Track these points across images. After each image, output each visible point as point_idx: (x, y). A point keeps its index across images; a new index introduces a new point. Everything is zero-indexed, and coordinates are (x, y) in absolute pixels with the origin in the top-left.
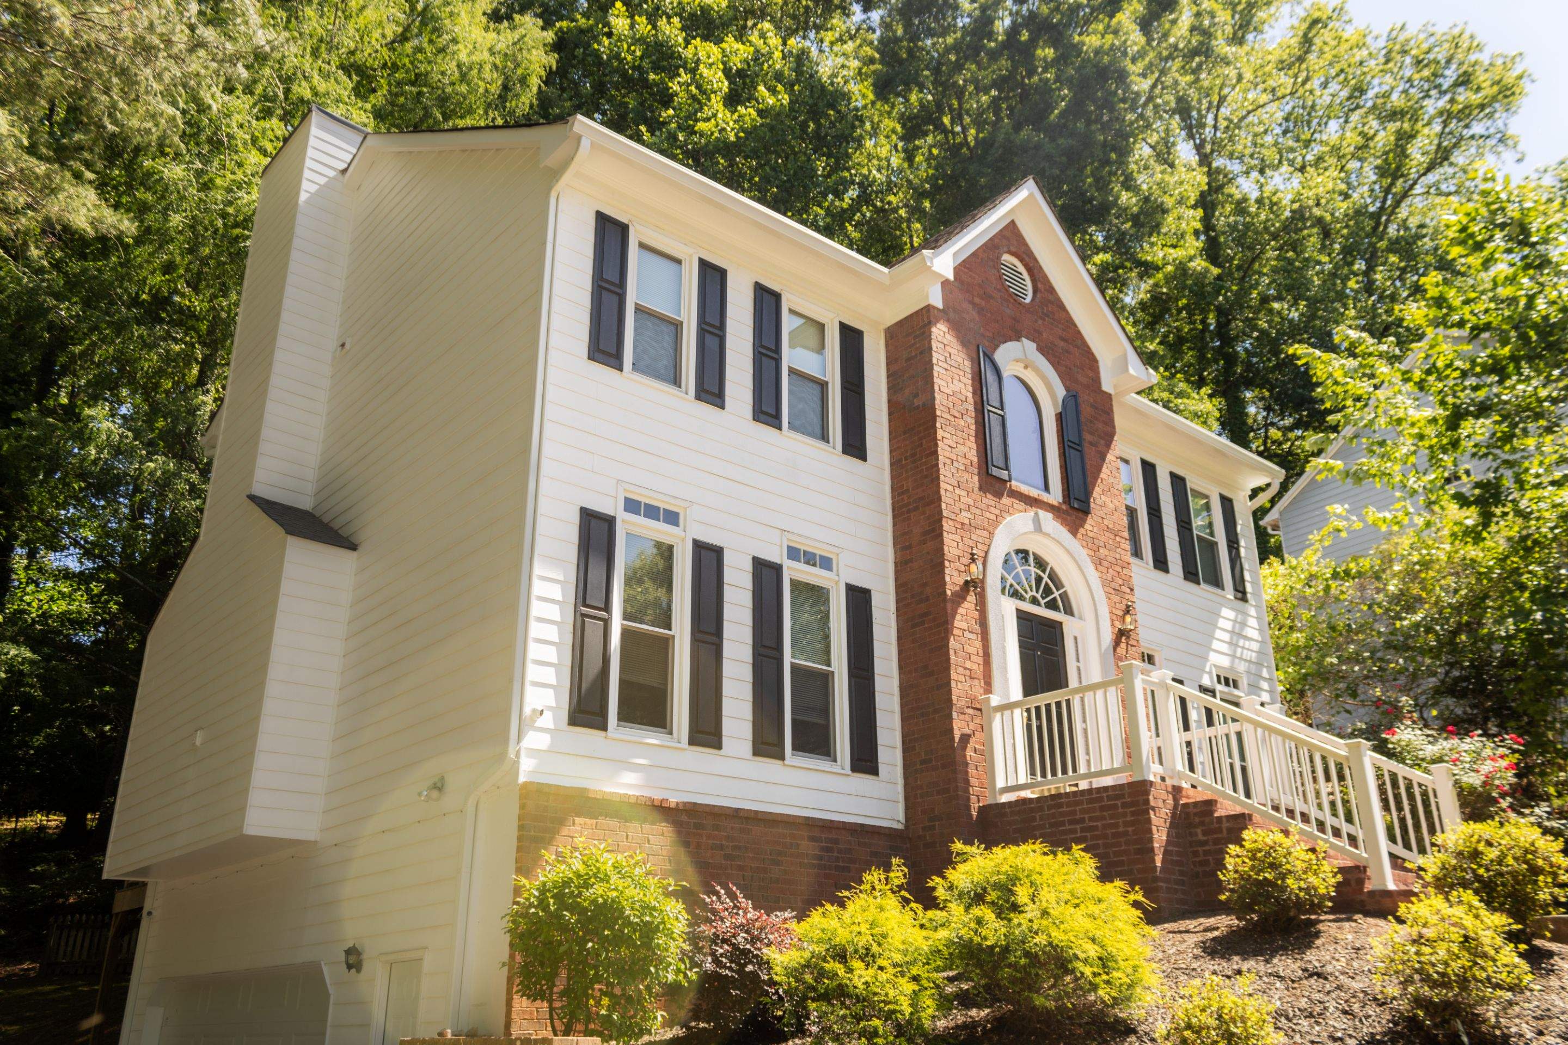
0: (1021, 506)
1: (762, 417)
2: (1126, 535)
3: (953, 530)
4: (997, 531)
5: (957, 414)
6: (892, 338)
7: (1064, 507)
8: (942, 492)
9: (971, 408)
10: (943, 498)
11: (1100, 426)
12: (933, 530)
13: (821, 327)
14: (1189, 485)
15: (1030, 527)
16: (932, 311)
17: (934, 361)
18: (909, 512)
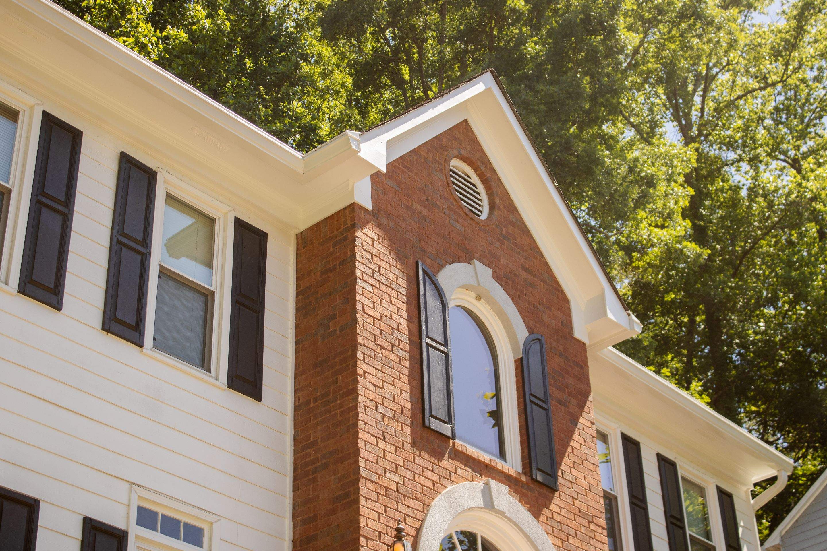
0: (467, 472)
1: (114, 326)
2: (603, 522)
3: (374, 496)
4: (433, 503)
5: (385, 345)
6: (305, 245)
7: (523, 478)
8: (361, 444)
9: (405, 339)
10: (362, 453)
11: (571, 380)
12: (347, 495)
13: (211, 221)
14: (680, 472)
15: (479, 501)
16: (357, 210)
17: (358, 273)
18: (315, 471)
